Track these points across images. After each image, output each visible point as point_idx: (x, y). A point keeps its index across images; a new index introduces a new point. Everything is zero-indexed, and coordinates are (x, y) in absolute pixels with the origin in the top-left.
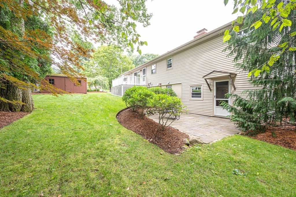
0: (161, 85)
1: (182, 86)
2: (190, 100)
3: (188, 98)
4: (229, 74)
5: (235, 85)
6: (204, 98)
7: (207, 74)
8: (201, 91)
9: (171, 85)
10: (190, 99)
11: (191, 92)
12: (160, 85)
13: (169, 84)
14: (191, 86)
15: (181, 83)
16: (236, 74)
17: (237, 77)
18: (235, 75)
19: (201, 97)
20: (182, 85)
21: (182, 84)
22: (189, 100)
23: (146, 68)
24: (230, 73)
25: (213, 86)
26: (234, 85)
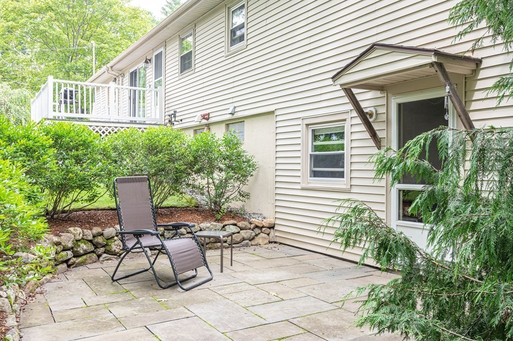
0: (211, 120)
1: (279, 124)
2: (303, 189)
3: (298, 180)
4: (433, 59)
5: (473, 116)
6: (354, 182)
7: (350, 61)
8: (342, 147)
9: (241, 120)
10: (304, 185)
11: (310, 152)
12: (204, 121)
13: (232, 114)
14: (307, 125)
15: (272, 112)
16: (478, 62)
17: (482, 74)
18: (473, 66)
19: (341, 175)
20: (279, 118)
21: (277, 113)
22: (299, 187)
23: (162, 49)
24: (437, 53)
25: (388, 122)
26: (468, 118)
